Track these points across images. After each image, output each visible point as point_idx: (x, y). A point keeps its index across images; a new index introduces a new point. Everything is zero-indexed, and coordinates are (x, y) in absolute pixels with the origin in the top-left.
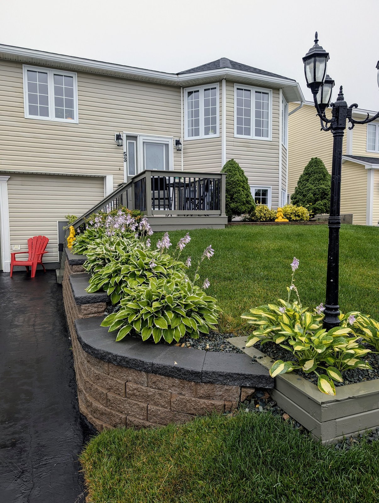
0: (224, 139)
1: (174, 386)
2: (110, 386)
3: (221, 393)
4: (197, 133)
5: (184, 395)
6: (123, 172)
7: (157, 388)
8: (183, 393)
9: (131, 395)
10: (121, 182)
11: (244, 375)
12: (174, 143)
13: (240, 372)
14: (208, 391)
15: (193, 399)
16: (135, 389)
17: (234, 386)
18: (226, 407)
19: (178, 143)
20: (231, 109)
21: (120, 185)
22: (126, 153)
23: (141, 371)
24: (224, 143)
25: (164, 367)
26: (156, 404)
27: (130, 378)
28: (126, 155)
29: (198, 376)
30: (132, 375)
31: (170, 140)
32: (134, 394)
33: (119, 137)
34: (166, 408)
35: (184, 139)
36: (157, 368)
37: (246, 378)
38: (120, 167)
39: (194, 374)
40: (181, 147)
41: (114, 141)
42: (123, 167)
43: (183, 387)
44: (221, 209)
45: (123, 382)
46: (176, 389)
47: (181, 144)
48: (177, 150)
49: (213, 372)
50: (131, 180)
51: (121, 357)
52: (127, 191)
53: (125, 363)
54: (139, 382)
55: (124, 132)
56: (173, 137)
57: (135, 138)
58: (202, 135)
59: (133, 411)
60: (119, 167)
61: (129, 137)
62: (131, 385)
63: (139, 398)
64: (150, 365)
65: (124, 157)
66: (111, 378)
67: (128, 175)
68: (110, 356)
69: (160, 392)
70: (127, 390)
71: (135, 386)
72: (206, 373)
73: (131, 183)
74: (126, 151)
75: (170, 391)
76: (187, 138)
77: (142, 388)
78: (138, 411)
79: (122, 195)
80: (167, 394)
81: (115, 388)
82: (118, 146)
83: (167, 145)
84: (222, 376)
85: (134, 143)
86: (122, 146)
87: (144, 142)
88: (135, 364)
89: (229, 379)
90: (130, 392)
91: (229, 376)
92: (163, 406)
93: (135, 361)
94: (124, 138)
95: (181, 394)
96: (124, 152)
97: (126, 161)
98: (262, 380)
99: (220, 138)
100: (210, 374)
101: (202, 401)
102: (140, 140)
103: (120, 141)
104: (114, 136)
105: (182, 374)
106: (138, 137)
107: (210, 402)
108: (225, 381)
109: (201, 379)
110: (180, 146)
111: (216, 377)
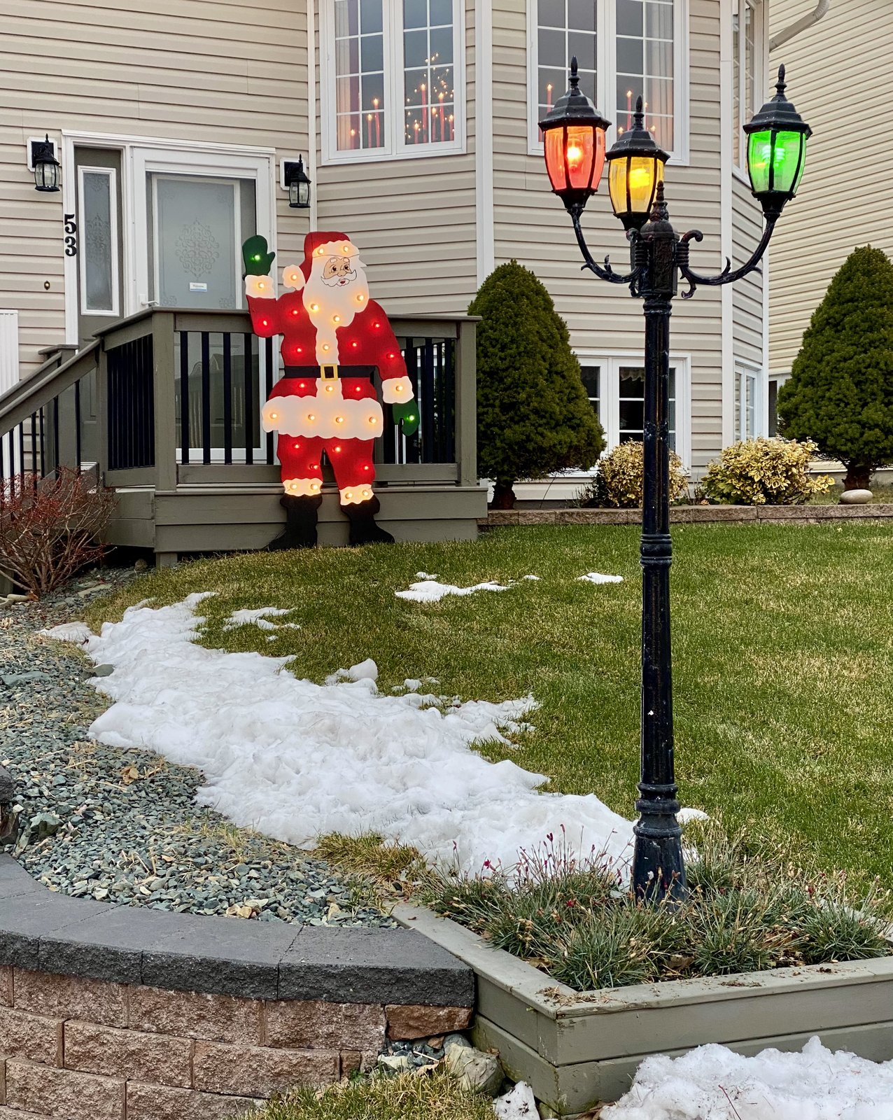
0: (485, 162)
1: (204, 1017)
2: (15, 1040)
3: (332, 1028)
4: (373, 135)
5: (230, 1042)
6: (59, 297)
7: (154, 1029)
8: (228, 1036)
9: (77, 1057)
10: (53, 339)
11: (391, 971)
12: (278, 174)
13: (381, 965)
14: (296, 1025)
15: (255, 1050)
16: (91, 1038)
17: (368, 1007)
18: (344, 1065)
19: (294, 174)
20: (514, 38)
21: (48, 354)
22: (73, 220)
23: (108, 980)
24: (485, 179)
25: (175, 961)
26: (151, 1076)
27: (77, 1008)
28: (75, 228)
29: (269, 981)
30: (81, 1000)
31: (261, 165)
32: (89, 1056)
33: (43, 154)
34: (180, 1086)
35: (319, 159)
36: (155, 966)
37: (399, 980)
38: (50, 279)
39: (258, 974)
40: (311, 191)
41: (22, 169)
42: (59, 279)
43: (229, 1018)
44: (457, 460)
45: (55, 1022)
46: (211, 1026)
47: (308, 182)
48: (292, 205)
49: (309, 967)
50: (95, 342)
51: (52, 944)
52: (77, 383)
53: (61, 963)
54: (104, 1017)
55: (65, 132)
56: (273, 150)
57: (112, 155)
58: (395, 146)
59: (83, 1106)
60: (45, 279)
61: (84, 153)
62: (80, 1027)
63: (103, 1064)
64: (135, 960)
65: (66, 235)
66: (19, 1014)
67: (85, 311)
68: (18, 946)
69: (165, 1038)
70: (67, 1045)
71: (91, 1029)
72: (290, 970)
73: (94, 352)
74: (72, 212)
75: (192, 1033)
76: (331, 156)
77: (111, 1034)
78: (99, 1103)
79: (56, 400)
80: (183, 1044)
81: (29, 1043)
82: (38, 189)
83: (249, 186)
84: (333, 976)
85: (107, 176)
86: (54, 189)
87: (149, 175)
88: (92, 962)
89: (351, 985)
90: (76, 1048)
91: (352, 975)
92: (169, 1081)
93: (93, 952)
94: (65, 154)
95: (221, 1039)
96: (68, 217)
97: (76, 252)
98: (441, 983)
99: (470, 158)
100: (302, 974)
101: (278, 1053)
102: (134, 168)
103: (48, 171)
104: (21, 150)
105: (225, 979)
106: (127, 155)
107: (300, 1054)
108: (341, 992)
109: (277, 990)
110: (303, 187)
111: (318, 981)
